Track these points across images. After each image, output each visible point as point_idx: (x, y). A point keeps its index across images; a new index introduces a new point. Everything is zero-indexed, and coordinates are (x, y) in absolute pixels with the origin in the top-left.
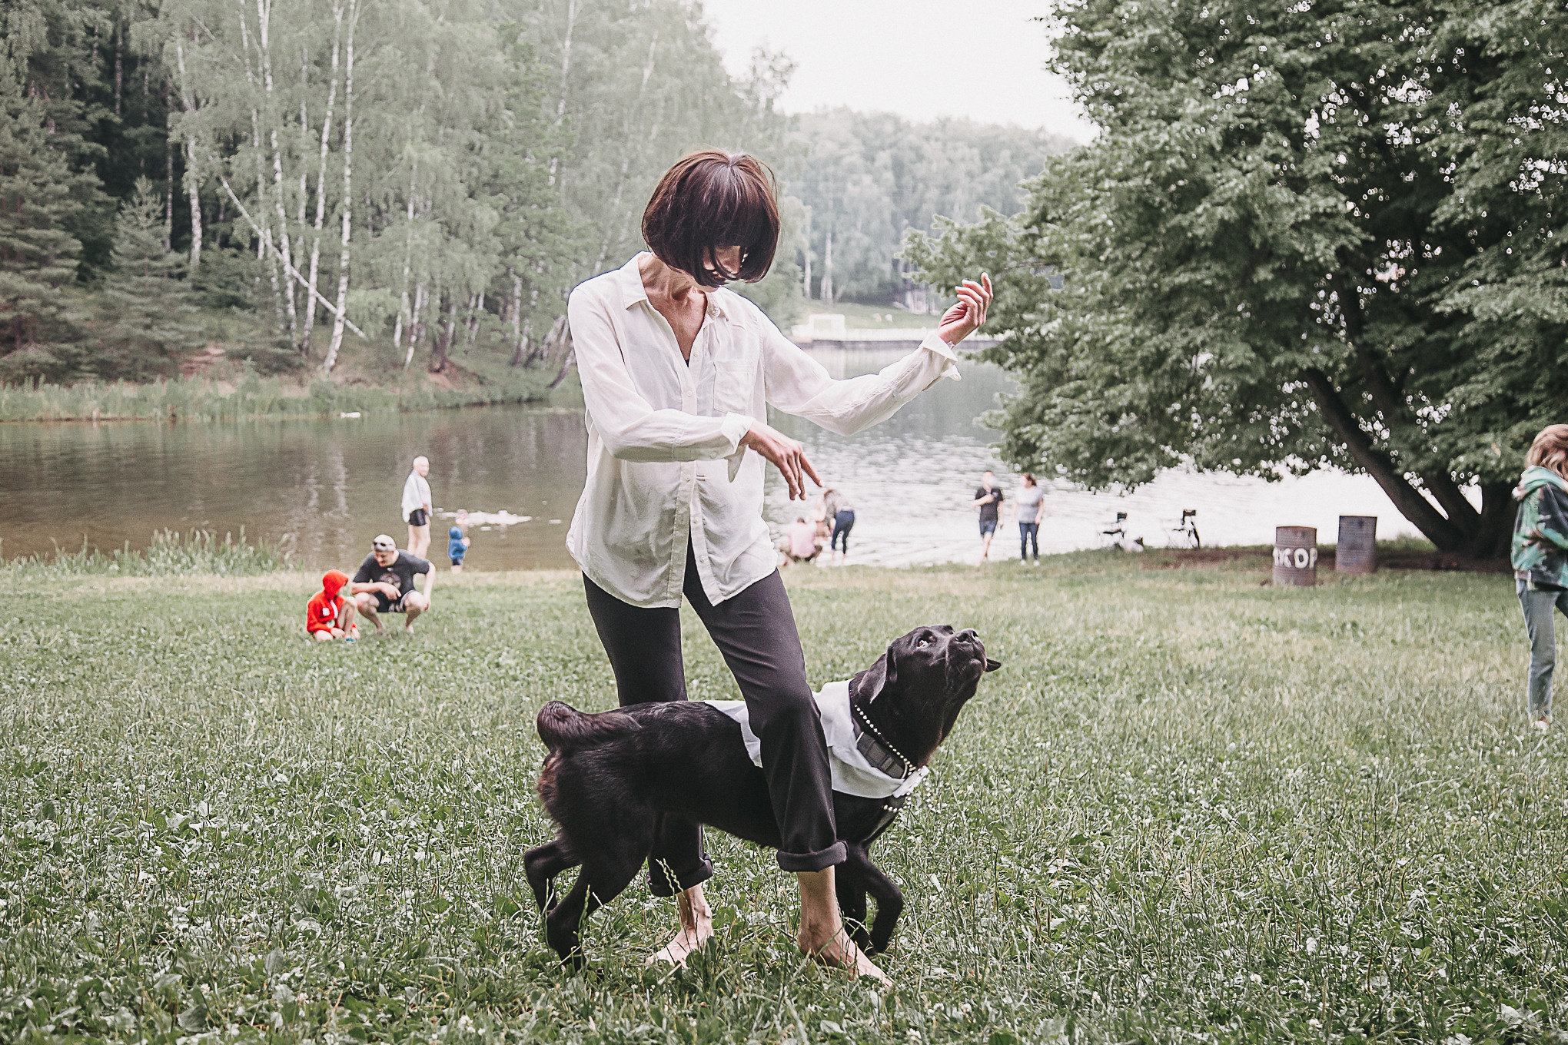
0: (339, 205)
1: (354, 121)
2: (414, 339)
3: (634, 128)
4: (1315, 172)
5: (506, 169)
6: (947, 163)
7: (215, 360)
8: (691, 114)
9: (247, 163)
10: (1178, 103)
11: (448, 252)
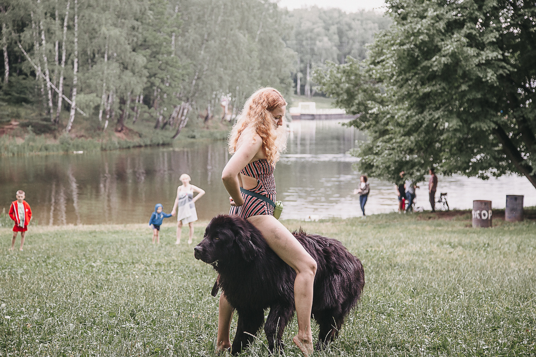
0: (72, 55)
1: (78, 16)
2: (108, 116)
3: (210, 18)
4: (488, 41)
5: (150, 38)
6: (363, 31)
7: (14, 127)
8: (236, 11)
9: (28, 36)
10: (426, 10)
11: (123, 77)
